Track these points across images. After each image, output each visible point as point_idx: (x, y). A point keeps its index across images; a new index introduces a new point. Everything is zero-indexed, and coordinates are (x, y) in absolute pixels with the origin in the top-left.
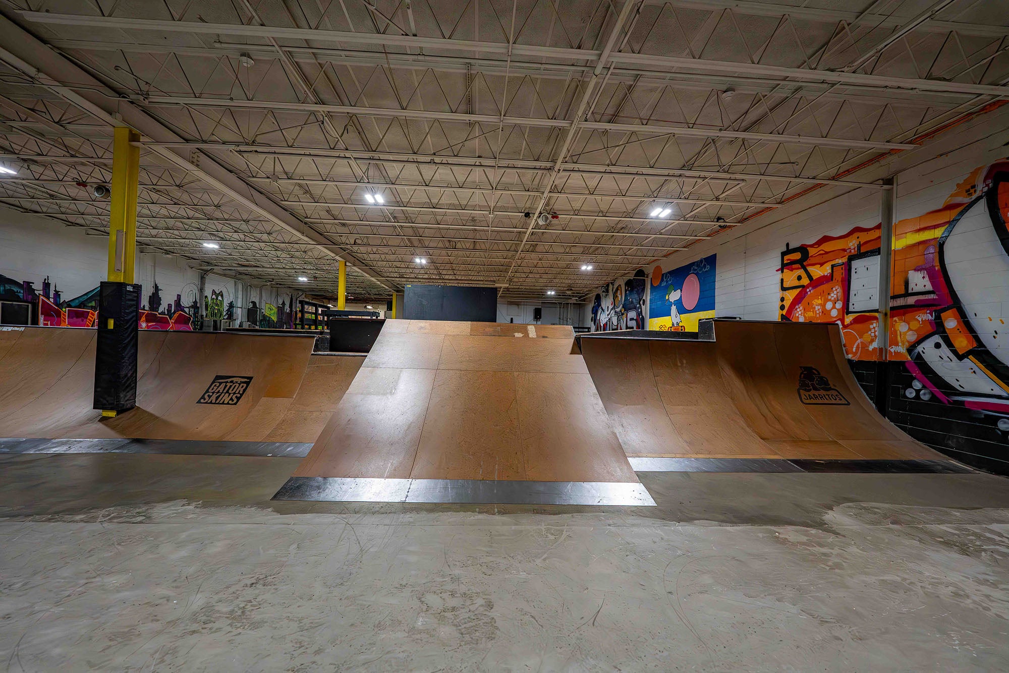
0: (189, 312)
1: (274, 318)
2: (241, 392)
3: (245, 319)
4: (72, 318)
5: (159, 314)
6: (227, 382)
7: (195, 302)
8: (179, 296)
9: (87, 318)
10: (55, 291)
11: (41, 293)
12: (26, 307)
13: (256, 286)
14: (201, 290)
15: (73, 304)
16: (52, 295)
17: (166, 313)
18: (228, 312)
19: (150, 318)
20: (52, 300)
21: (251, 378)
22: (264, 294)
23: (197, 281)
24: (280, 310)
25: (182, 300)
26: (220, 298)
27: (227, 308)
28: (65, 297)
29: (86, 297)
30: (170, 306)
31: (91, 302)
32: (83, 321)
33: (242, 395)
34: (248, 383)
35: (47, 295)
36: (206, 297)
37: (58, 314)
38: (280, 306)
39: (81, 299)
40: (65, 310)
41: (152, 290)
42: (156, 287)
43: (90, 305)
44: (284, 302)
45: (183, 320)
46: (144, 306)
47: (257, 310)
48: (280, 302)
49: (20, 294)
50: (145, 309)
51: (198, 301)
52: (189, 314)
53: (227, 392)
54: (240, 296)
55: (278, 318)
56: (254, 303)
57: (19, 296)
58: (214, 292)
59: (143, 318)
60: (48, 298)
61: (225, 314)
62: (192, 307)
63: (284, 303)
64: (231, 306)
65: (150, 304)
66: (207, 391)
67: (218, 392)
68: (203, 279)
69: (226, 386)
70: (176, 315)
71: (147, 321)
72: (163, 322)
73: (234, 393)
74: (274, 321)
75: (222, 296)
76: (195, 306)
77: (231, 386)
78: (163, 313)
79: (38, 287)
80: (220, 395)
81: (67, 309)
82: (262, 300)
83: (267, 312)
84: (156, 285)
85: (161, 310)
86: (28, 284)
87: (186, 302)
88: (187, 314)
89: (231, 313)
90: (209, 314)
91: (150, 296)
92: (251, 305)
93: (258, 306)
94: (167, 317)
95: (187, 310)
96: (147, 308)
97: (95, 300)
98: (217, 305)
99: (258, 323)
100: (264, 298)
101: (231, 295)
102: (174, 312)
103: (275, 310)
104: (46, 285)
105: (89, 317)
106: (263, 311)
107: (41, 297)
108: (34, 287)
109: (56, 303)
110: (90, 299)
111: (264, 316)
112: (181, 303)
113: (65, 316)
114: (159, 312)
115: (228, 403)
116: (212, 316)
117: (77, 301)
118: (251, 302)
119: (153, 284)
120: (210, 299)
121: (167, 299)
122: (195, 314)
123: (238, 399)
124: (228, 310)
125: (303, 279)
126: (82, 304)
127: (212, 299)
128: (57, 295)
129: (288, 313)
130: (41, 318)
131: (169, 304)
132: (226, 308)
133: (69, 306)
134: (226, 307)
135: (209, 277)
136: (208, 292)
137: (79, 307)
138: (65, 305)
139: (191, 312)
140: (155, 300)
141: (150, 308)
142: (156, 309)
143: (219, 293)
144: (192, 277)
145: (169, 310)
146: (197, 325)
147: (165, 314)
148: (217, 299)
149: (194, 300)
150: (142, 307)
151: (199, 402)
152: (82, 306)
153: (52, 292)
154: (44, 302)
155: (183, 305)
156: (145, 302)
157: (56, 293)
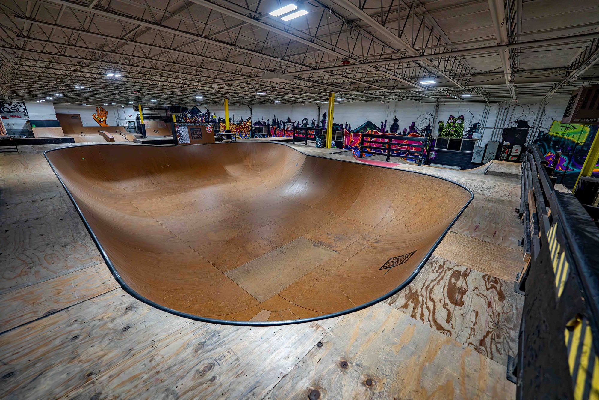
0: (422, 133)
5: (397, 134)
8: (413, 124)
14: (437, 117)
15: (355, 131)
17: (402, 134)
18: (468, 133)
19: (391, 137)
23: (433, 112)
25: (416, 125)
26: (459, 121)
27: (469, 129)
28: (352, 129)
29: (360, 128)
30: (405, 130)
35: (346, 128)
36: (441, 122)
37: (350, 135)
39: (358, 129)
40: (352, 134)
41: (393, 122)
42: (396, 120)
45: (416, 138)
46: (387, 131)
47: (529, 130)
51: (431, 125)
54: (492, 117)
56: (522, 122)
57: (339, 129)
58: (451, 117)
61: (464, 133)
62: (425, 130)
64: (475, 126)
65: (391, 129)
68: (438, 108)
70: (410, 135)
75: (462, 119)
76: (428, 129)
79: (344, 126)
85: (398, 132)
86: (342, 125)
87: (419, 126)
88: (419, 134)
89: (474, 133)
90: (442, 134)
91: (392, 125)
92: (514, 125)
93: (531, 126)
95: (420, 132)
96: (389, 131)
98: (454, 127)
101: (478, 117)
102: (409, 133)
104: (347, 125)
106: (542, 130)
108: (343, 126)
109: (349, 131)
110: (361, 129)
112: (415, 128)
113: (352, 136)
114: (397, 133)
116: (446, 136)
118: (515, 122)
119: (394, 119)
120: (445, 123)
121: (403, 125)
122: (427, 135)
126: (358, 131)
127: (448, 123)
128: (350, 128)
130: (344, 137)
133: (353, 132)
136: (443, 118)
139: (423, 134)
140: (395, 127)
142: (395, 132)
143: (459, 118)
144: (431, 109)
145: (404, 132)
146: (428, 142)
147: (401, 135)
148: (454, 122)
149: (427, 125)
150: (386, 131)
153: (348, 127)
154: (346, 131)
155: (416, 129)
156: (388, 128)
157: (350, 127)
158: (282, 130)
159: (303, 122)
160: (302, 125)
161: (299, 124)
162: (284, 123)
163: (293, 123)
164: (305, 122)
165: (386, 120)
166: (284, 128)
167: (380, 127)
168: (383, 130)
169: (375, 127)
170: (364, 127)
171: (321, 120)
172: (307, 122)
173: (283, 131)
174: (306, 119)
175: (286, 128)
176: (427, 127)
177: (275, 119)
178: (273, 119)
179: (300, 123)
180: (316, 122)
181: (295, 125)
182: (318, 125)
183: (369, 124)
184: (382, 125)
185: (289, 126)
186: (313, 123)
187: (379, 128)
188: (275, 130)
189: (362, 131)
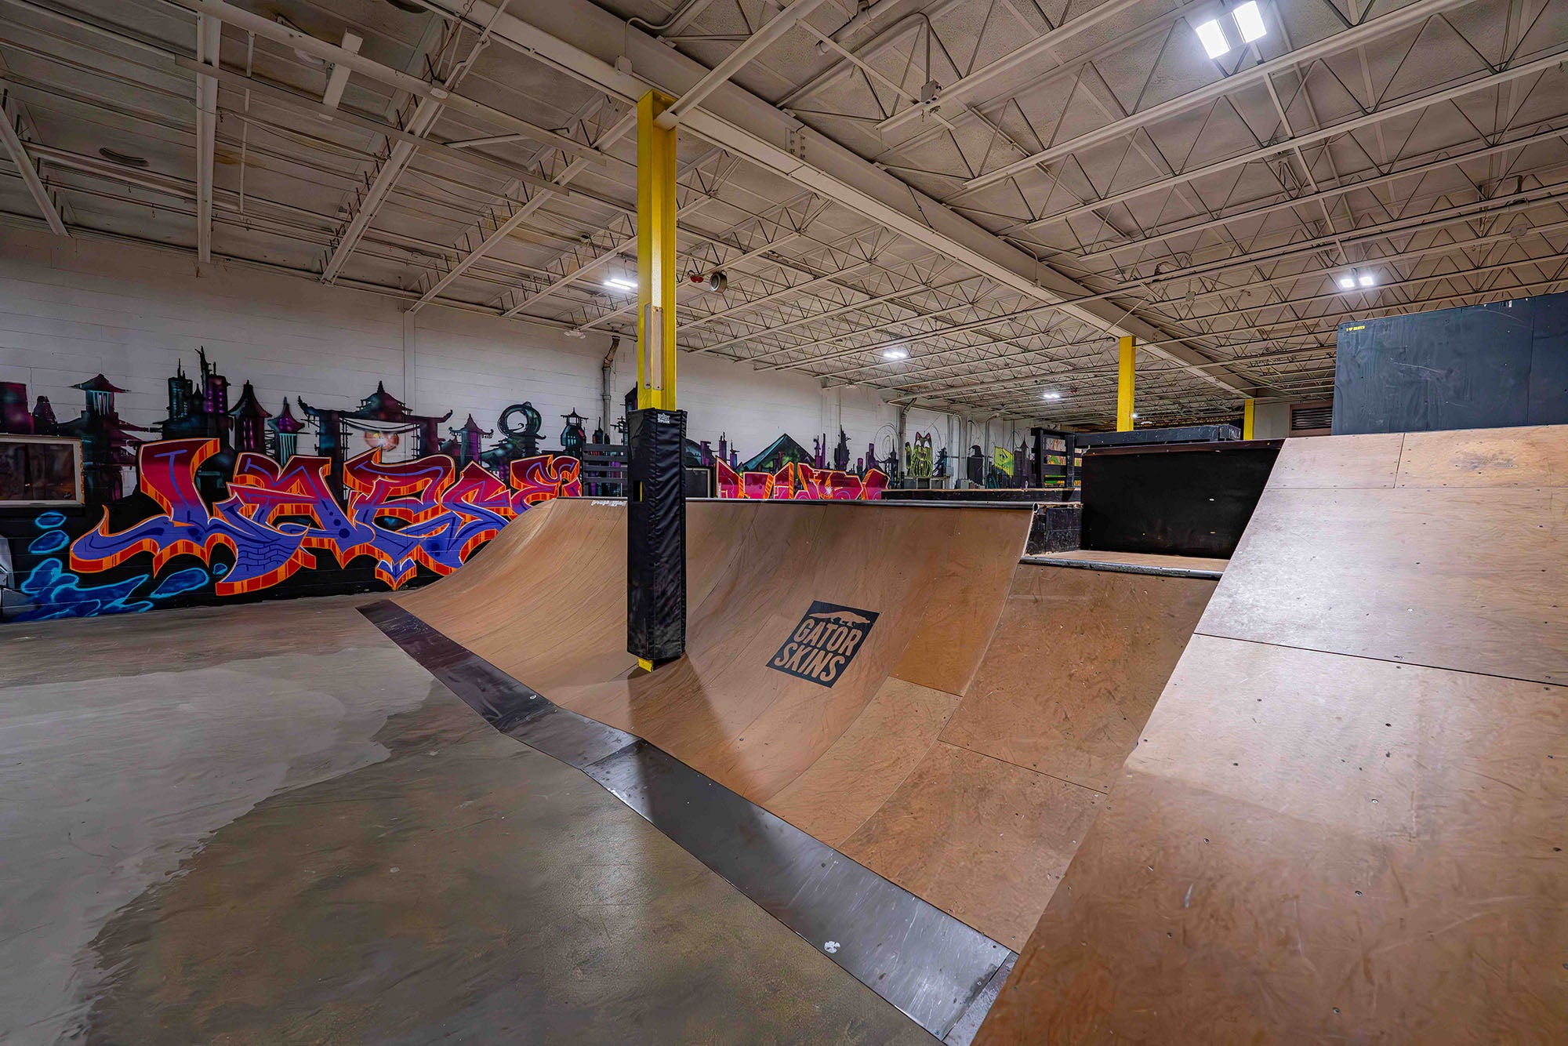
0: (886, 468)
1: (1009, 471)
2: (848, 653)
3: (964, 475)
4: (750, 485)
5: (848, 473)
6: (828, 621)
7: (893, 454)
8: (871, 446)
9: (764, 484)
10: (732, 450)
11: (718, 454)
12: (705, 473)
13: (979, 421)
14: (901, 434)
15: (750, 467)
16: (728, 458)
17: (856, 472)
18: (938, 466)
19: (837, 480)
20: (729, 463)
21: (873, 616)
22: (991, 432)
23: (895, 421)
24: (1019, 456)
25: (876, 451)
26: (927, 444)
27: (937, 459)
28: (742, 459)
29: (763, 457)
30: (860, 461)
31: (769, 462)
32: (761, 488)
33: (848, 659)
34: (865, 629)
35: (723, 457)
36: (908, 444)
37: (735, 480)
38: (1018, 450)
39: (759, 460)
40: (742, 475)
41: (838, 440)
42: (843, 435)
43: (768, 466)
44: (1024, 442)
45: (877, 481)
46: (829, 464)
47: (982, 460)
48: (1019, 443)
49: (699, 458)
50: (831, 467)
51: (897, 451)
52: (886, 472)
53: (823, 648)
54: (956, 439)
55: (1016, 470)
56: (977, 448)
57: (696, 460)
58: (918, 436)
59: (828, 482)
60: (725, 461)
61: (934, 469)
62: (889, 461)
63: (1024, 446)
64: (943, 455)
65: (835, 460)
66: (791, 640)
67: (808, 645)
68: (902, 417)
69: (826, 629)
70: (868, 475)
71: (834, 485)
72: (853, 485)
73: (836, 653)
74: (1008, 476)
75: (930, 441)
76: (893, 460)
77: (834, 631)
78: (852, 472)
79: (715, 447)
80: (811, 652)
81: (744, 473)
82: (990, 442)
83: (997, 462)
84: (842, 432)
85: (849, 467)
86: (706, 443)
87: (881, 454)
88: (882, 471)
89: (942, 467)
90: (912, 470)
91: (836, 449)
92: (973, 453)
93: (983, 453)
94: (858, 477)
95: (882, 466)
96: (832, 466)
97: (773, 460)
98: (923, 455)
99: (983, 481)
100: (992, 438)
101: (943, 438)
102: (866, 470)
103: (1011, 457)
104: (723, 444)
105: (767, 483)
106: (991, 460)
107: (719, 460)
108: (710, 447)
109: (733, 466)
110: (768, 458)
111: (993, 469)
112: (875, 456)
113: (741, 481)
114: (847, 471)
115: (817, 680)
116: (915, 473)
117: (754, 462)
118: (973, 447)
119: (839, 433)
120: (912, 448)
121: (857, 452)
122: (893, 470)
123: (840, 669)
124: (939, 463)
125: (1052, 396)
126: (760, 466)
127: (916, 447)
128: (734, 456)
129: (1032, 461)
130: (719, 486)
131: (859, 459)
132: (935, 459)
133: (746, 469)
134: (935, 457)
135: (912, 413)
136: (910, 437)
137: (756, 469)
138: (742, 469)
139: (888, 469)
140: (842, 453)
141: (836, 466)
142: (844, 467)
143: (926, 437)
144: (888, 415)
145: (860, 468)
147: (854, 474)
148: (923, 446)
149: (892, 450)
150: (826, 464)
151: (771, 664)
152: (760, 468)
153: (729, 453)
154: (721, 466)
155: (877, 459)
156: (830, 459)
157: (733, 452)
158: (312, 465)
159: (503, 424)
160: (499, 437)
161: (472, 430)
162: (332, 422)
163: (428, 426)
164: (517, 421)
165: (824, 435)
166: (332, 446)
167: (813, 454)
168: (819, 461)
169: (803, 453)
170: (775, 452)
171: (614, 420)
172: (534, 422)
173: (323, 473)
174: (525, 408)
175: (356, 445)
176: (891, 454)
177: (216, 385)
178: (179, 383)
179: (487, 421)
180: (589, 429)
181: (443, 432)
182: (599, 435)
183: (787, 446)
184: (817, 448)
185: (382, 441)
186: (574, 430)
187: (810, 457)
188: (209, 464)
189: (771, 464)
